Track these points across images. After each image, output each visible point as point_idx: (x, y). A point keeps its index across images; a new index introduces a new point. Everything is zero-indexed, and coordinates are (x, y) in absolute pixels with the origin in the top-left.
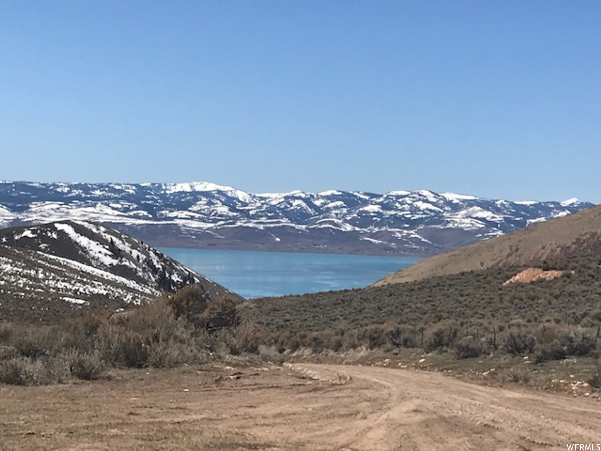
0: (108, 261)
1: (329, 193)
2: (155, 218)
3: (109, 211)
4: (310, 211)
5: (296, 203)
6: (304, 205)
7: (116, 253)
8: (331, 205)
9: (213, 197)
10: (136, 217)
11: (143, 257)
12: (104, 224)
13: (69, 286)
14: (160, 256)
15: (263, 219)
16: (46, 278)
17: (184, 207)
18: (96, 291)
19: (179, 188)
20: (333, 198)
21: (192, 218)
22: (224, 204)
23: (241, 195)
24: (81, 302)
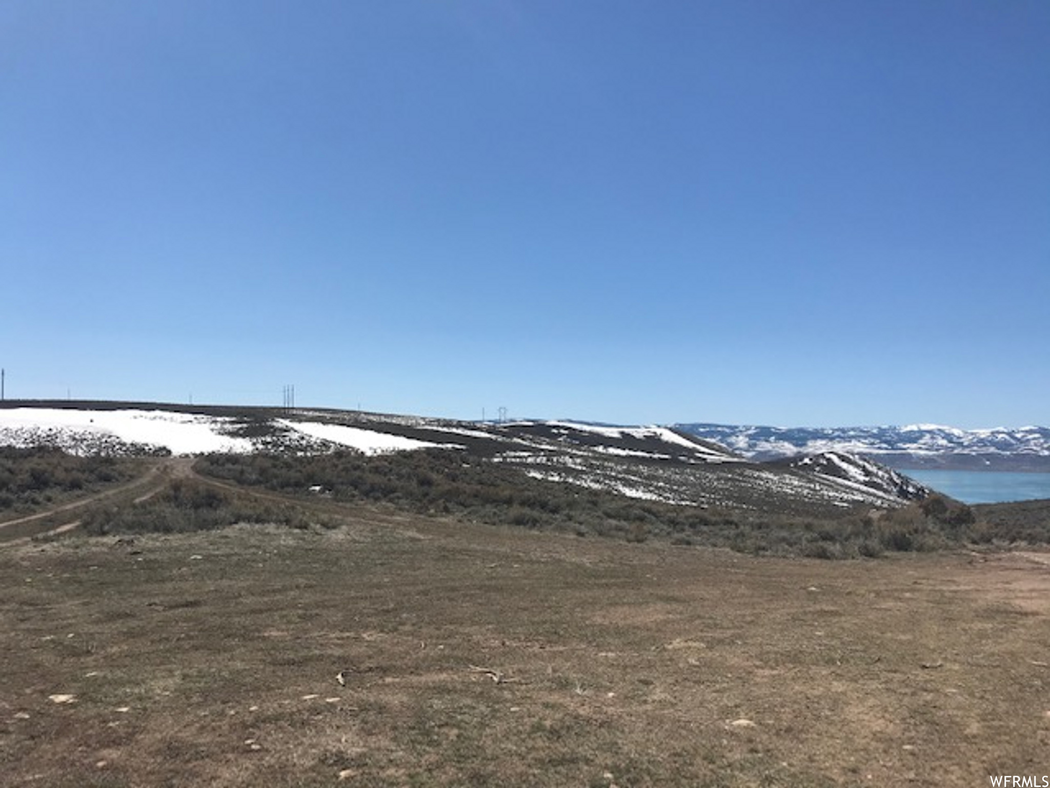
0: (862, 478)
1: (1027, 428)
2: (893, 449)
3: (860, 444)
4: (1013, 441)
5: (1000, 436)
6: (1007, 437)
7: (867, 473)
8: (1030, 437)
9: (934, 433)
10: (880, 448)
11: (886, 476)
12: (858, 454)
13: (837, 494)
14: (899, 475)
15: (975, 448)
16: (822, 489)
17: (914, 441)
18: (856, 498)
19: (909, 428)
20: (1031, 432)
21: (920, 448)
22: (943, 438)
23: (957, 432)
24: (845, 505)
